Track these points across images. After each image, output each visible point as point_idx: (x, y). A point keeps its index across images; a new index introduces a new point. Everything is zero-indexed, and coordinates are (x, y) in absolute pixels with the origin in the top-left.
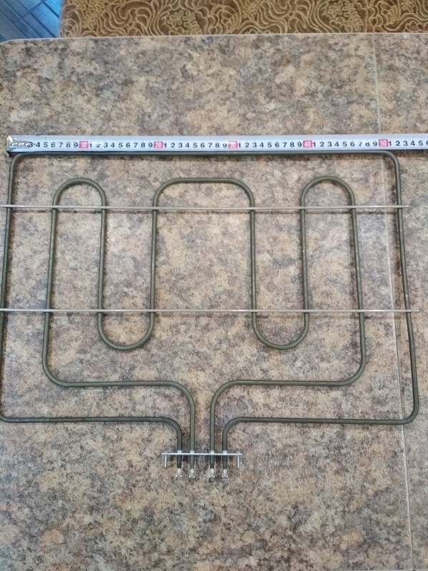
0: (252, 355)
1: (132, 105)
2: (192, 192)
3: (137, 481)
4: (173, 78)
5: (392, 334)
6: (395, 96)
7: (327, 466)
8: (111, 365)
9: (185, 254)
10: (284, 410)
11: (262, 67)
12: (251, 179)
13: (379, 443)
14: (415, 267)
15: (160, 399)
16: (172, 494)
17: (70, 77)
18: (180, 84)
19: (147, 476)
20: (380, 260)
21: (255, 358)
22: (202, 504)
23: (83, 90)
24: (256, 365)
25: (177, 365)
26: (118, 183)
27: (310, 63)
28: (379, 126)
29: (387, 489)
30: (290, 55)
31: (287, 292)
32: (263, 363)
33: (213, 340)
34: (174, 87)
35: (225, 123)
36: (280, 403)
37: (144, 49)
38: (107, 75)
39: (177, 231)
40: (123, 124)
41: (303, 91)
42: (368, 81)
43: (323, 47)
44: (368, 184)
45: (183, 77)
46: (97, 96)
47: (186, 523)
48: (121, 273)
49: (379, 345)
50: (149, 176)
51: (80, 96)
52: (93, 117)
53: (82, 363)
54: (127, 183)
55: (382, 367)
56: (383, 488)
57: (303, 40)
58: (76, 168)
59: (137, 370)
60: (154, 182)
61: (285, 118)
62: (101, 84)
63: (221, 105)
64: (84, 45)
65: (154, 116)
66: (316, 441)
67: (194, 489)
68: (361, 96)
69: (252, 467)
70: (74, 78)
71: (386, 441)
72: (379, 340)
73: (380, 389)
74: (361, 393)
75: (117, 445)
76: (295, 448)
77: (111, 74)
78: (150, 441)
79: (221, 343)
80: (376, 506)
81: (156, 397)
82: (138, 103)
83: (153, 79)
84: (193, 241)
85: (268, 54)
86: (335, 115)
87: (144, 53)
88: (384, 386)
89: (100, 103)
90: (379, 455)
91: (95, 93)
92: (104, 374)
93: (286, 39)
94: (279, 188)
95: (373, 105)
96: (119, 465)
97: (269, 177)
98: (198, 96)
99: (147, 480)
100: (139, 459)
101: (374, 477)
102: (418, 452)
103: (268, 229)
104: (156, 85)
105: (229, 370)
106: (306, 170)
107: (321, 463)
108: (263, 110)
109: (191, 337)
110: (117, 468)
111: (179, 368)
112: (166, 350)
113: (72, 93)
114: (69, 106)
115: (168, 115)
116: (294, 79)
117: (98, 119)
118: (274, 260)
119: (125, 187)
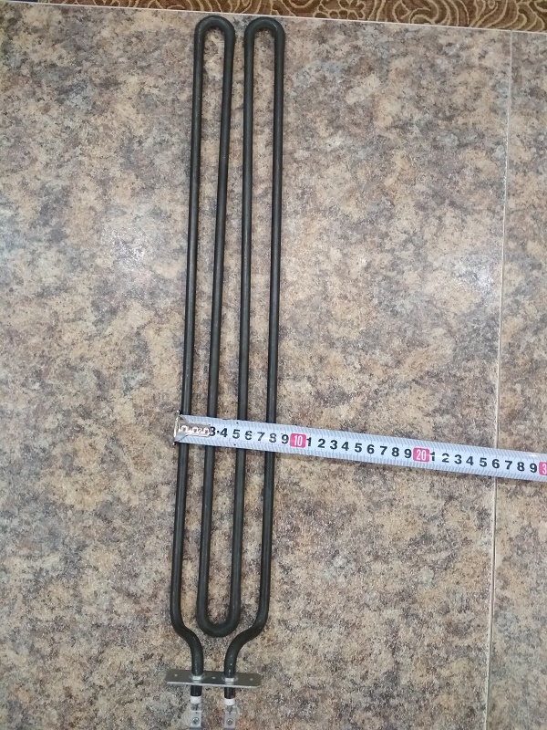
1: (114, 121)
3: (77, 719)
5: (489, 526)
6: (535, 140)
7: (366, 721)
8: (50, 538)
10: (309, 632)
11: (327, 74)
12: (293, 259)
13: (449, 694)
14: (535, 422)
15: (120, 598)
17: (19, 68)
19: (92, 713)
20: (483, 408)
23: (38, 92)
25: (151, 548)
26: (82, 248)
27: (405, 74)
28: (505, 189)
30: (373, 58)
32: (284, 555)
36: (305, 620)
37: (140, 30)
38: (79, 68)
39: (169, 334)
40: (97, 152)
41: (389, 120)
42: (495, 112)
43: (428, 49)
46: (61, 102)
48: (76, 394)
49: (466, 542)
51: (32, 101)
52: (50, 137)
53: (5, 532)
55: (467, 578)
57: (397, 33)
58: (18, 219)
59: (89, 550)
61: (355, 163)
62: (68, 83)
64: (45, 16)
65: (148, 143)
66: (354, 683)
68: (481, 136)
69: (252, 714)
70: (25, 71)
71: (461, 691)
72: (467, 534)
73: (460, 612)
74: (431, 615)
75: (49, 662)
76: (320, 692)
77: (85, 68)
78: (101, 662)
79: (222, 518)
81: (114, 594)
82: (124, 119)
83: (150, 81)
85: (339, 54)
86: (436, 164)
87: (139, 36)
88: (467, 608)
89: (63, 114)
90: (446, 711)
91: (57, 97)
92: (37, 552)
93: (370, 30)
94: (335, 279)
95: (498, 153)
96: (51, 692)
97: (321, 258)
99: (92, 718)
100: (82, 687)
102: (506, 710)
103: (312, 341)
104: (155, 91)
106: (382, 251)
107: (359, 716)
108: (322, 147)
110: (48, 696)
111: (154, 553)
112: (136, 523)
113: (20, 94)
114: (13, 115)
115: (171, 143)
116: (376, 99)
117: (58, 141)
118: (318, 392)
119: (93, 256)
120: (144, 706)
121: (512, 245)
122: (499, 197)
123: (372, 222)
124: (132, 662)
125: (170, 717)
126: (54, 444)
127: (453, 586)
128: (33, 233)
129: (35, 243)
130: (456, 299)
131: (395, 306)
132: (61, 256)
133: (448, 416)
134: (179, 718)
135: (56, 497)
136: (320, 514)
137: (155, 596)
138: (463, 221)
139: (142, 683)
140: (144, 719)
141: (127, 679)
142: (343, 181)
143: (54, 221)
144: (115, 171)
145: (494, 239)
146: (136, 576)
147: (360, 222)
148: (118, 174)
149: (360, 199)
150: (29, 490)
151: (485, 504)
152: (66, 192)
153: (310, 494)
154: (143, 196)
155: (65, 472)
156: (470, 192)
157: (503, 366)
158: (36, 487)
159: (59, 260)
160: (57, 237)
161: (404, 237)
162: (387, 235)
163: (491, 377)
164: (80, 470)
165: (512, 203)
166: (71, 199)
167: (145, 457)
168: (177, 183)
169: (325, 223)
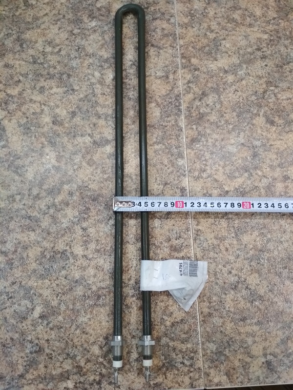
2: (29, 91)
4: (17, 7)
5: (186, 195)
6: (190, 13)
7: (133, 303)
9: (21, 139)
10: (99, 260)
12: (76, 79)
14: (205, 143)
16: (5, 331)
18: (22, 11)
20: (178, 139)
22: (29, 338)
25: (12, 227)
28: (177, 36)
29: (182, 320)
31: (104, 166)
32: (83, 222)
34: (17, 14)
35: (56, 38)
39: (16, 121)
42: (169, 3)
44: (168, 81)
45: (25, 6)
47: (16, 354)
55: (178, 222)
56: (178, 319)
61: (103, 33)
63: (53, 24)
67: (23, 327)
68: (163, 14)
69: (71, 307)
73: (176, 240)
74: (161, 243)
76: (107, 290)
79: (49, 208)
80: (173, 335)
84: (28, 128)
88: (180, 237)
95: (172, 20)
97: (90, 77)
98: (36, 19)
101: (171, 311)
103: (89, 117)
105: (55, 230)
111: (14, 230)
118: (94, 141)
120: (12, 310)
121: (184, 61)
122: (175, 40)
124: (5, 287)
125: (27, 314)
127: (171, 227)
130: (159, 89)
131: (129, 95)
133: (161, 145)
134: (32, 314)
136: (100, 200)
137: (16, 251)
138: (159, 52)
139: (11, 298)
140: (13, 317)
141: (3, 296)
142: (98, 41)
145: (174, 59)
146: (5, 242)
147: (108, 59)
149: (107, 48)
151: (183, 185)
156: (161, 39)
157: (186, 117)
161: (131, 63)
163: (180, 124)
165: (181, 42)
167: (6, 182)
168: (16, 51)
169: (91, 61)
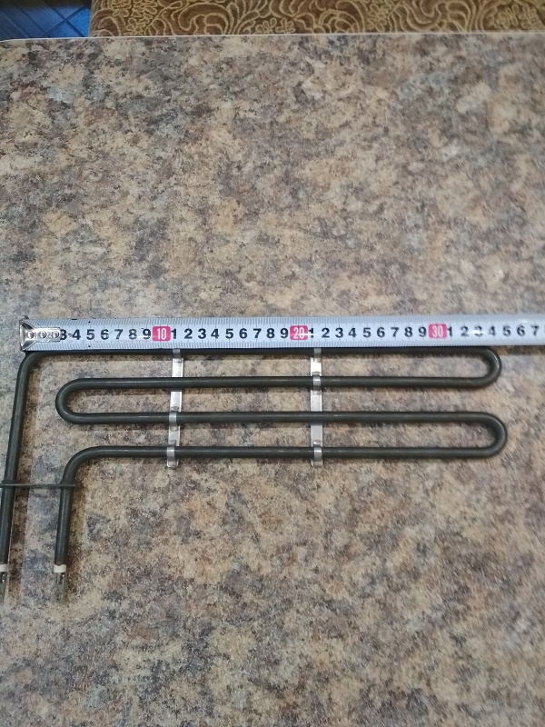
0: (434, 609)
1: (210, 149)
8: (168, 622)
11: (433, 85)
15: (260, 693)
17: (102, 101)
21: (440, 614)
23: (125, 124)
24: (441, 628)
26: (184, 283)
27: (516, 80)
30: (480, 67)
33: (358, 578)
36: (489, 702)
37: (229, 56)
38: (168, 98)
40: (193, 180)
41: (506, 126)
43: (535, 54)
46: (150, 133)
50: (239, 272)
51: (119, 133)
52: (141, 169)
53: (114, 618)
54: (199, 283)
57: (501, 42)
58: (111, 257)
59: (216, 633)
60: (248, 281)
62: (157, 113)
64: (128, 49)
65: (248, 168)
70: (110, 103)
77: (174, 97)
81: (251, 688)
82: (220, 146)
83: (245, 105)
85: (443, 65)
87: (230, 62)
89: (154, 144)
91: (146, 128)
92: (153, 640)
93: (472, 40)
94: (470, 293)
104: (251, 115)
106: (519, 261)
108: (438, 157)
109: (316, 570)
112: (271, 595)
113: (105, 127)
114: (100, 149)
115: (272, 166)
116: (489, 106)
117: (150, 172)
119: (196, 290)
123: (503, 230)
126: (165, 506)
128: (128, 270)
129: (132, 281)
132: (162, 292)
135: (173, 570)
143: (150, 256)
144: (215, 199)
148: (218, 202)
150: (139, 564)
152: (162, 224)
153: (476, 545)
154: (247, 224)
155: (180, 538)
158: (148, 560)
159: (159, 297)
160: (155, 272)
162: (522, 242)
164: (198, 534)
166: (168, 231)
